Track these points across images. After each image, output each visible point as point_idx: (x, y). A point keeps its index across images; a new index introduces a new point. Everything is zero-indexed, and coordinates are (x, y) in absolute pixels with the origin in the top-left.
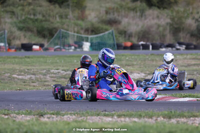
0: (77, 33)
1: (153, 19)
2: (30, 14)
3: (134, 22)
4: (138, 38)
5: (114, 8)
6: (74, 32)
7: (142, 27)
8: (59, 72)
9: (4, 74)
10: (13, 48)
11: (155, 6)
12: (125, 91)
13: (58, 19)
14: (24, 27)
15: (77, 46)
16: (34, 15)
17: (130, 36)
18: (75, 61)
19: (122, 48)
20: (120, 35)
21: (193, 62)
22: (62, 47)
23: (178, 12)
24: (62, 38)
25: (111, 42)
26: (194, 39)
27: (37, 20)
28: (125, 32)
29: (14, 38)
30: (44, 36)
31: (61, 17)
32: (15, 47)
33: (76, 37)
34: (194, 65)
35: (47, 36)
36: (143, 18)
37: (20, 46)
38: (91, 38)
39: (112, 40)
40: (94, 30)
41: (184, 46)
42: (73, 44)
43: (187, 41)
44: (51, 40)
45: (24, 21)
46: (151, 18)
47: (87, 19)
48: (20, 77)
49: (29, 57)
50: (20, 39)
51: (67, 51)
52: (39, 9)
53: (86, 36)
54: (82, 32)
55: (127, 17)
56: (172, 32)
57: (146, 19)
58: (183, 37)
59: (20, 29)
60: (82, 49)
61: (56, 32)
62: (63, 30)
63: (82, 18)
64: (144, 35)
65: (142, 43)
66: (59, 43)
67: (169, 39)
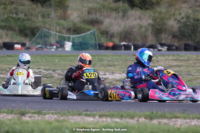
0: (59, 33)
1: (135, 19)
2: (13, 13)
3: (116, 22)
4: (120, 39)
5: (96, 8)
6: (56, 32)
7: (124, 27)
8: (40, 72)
11: (137, 6)
13: (40, 19)
14: (6, 26)
15: (58, 45)
16: (16, 14)
17: (112, 36)
18: (57, 60)
19: (104, 48)
20: (102, 35)
21: (175, 63)
22: (44, 47)
23: (160, 13)
24: (44, 37)
25: (93, 42)
26: (176, 40)
27: (19, 19)
28: (107, 32)
30: (26, 36)
31: (43, 16)
33: (57, 36)
34: (176, 66)
35: (29, 36)
36: (125, 19)
37: (2, 45)
38: (73, 38)
39: (94, 40)
40: (76, 30)
41: (166, 47)
42: (55, 44)
43: (169, 42)
44: (33, 39)
45: (6, 20)
46: (133, 18)
47: (69, 18)
48: (2, 76)
49: (10, 56)
50: (1, 38)
51: (49, 50)
52: (21, 8)
53: (68, 36)
54: (64, 31)
55: (109, 18)
56: (153, 33)
57: (128, 19)
58: (165, 38)
59: (3, 28)
60: (64, 48)
61: (38, 31)
62: (45, 30)
63: (64, 17)
64: (126, 35)
65: (124, 43)
66: (41, 43)
67: (151, 40)
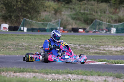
9: (35, 45)
10: (66, 30)
12: (67, 57)
13: (99, 13)
14: (75, 18)
15: (107, 30)
16: (84, 10)
18: (92, 39)
27: (84, 13)
29: (68, 24)
32: (69, 30)
33: (107, 25)
40: (120, 21)
42: (105, 29)
49: (64, 36)
50: (72, 25)
54: (112, 22)
59: (74, 19)
60: (111, 32)
62: (98, 20)
